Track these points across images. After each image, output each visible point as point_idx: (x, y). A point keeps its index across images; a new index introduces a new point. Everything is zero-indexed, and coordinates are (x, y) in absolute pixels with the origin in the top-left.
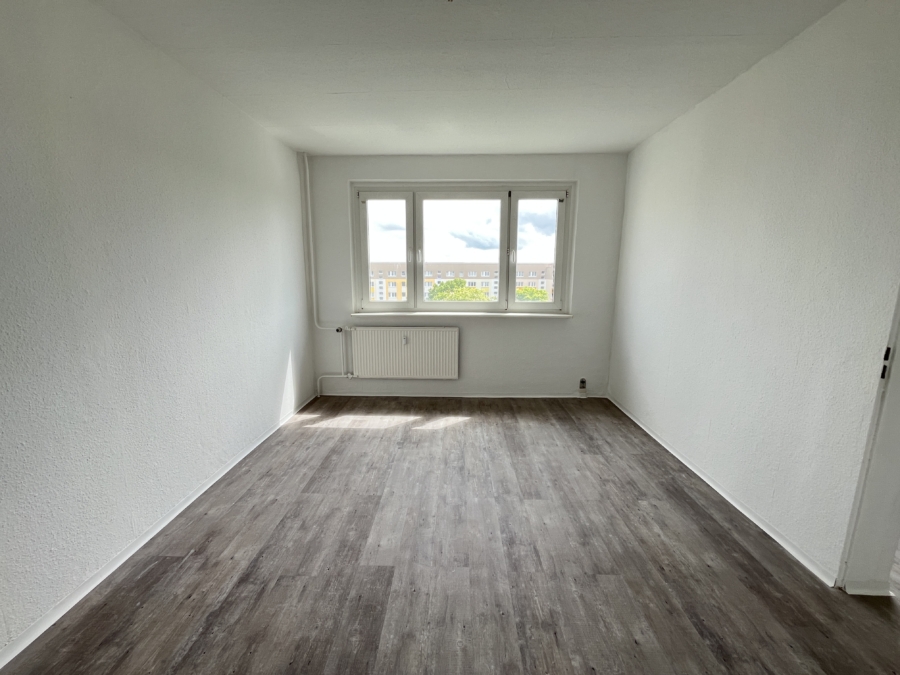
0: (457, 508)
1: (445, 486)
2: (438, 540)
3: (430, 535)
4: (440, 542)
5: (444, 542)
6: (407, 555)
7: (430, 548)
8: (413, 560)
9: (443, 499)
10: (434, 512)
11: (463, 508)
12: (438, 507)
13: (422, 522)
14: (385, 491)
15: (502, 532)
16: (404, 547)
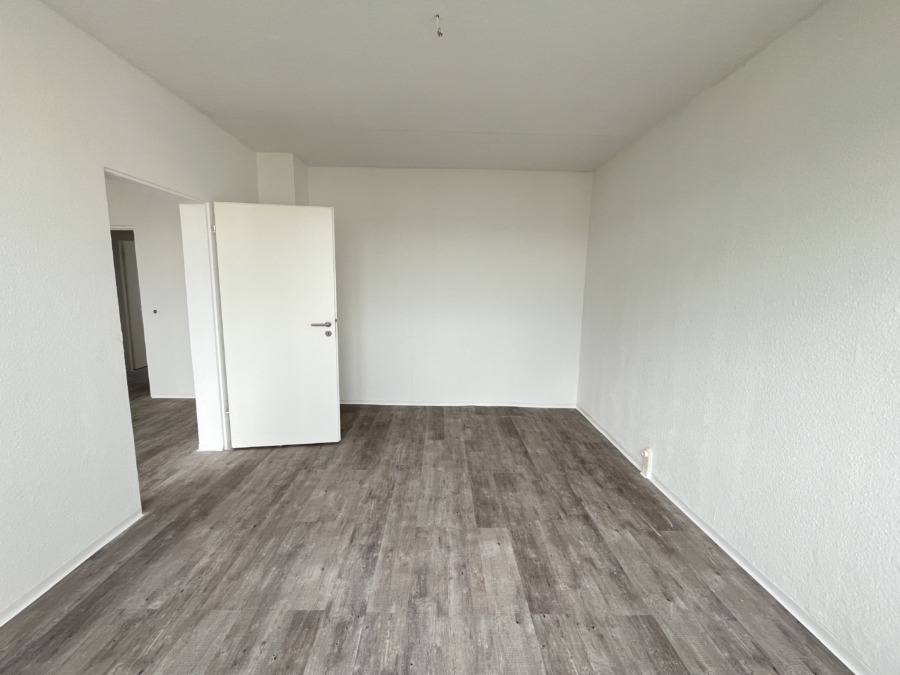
0: (423, 594)
1: (438, 642)
2: (443, 550)
3: (452, 555)
4: (441, 548)
5: (438, 548)
6: (470, 536)
7: (451, 542)
8: (463, 532)
9: (441, 612)
10: (452, 585)
11: (414, 593)
12: (446, 593)
13: (464, 571)
14: (531, 626)
15: (376, 558)
16: (475, 542)
